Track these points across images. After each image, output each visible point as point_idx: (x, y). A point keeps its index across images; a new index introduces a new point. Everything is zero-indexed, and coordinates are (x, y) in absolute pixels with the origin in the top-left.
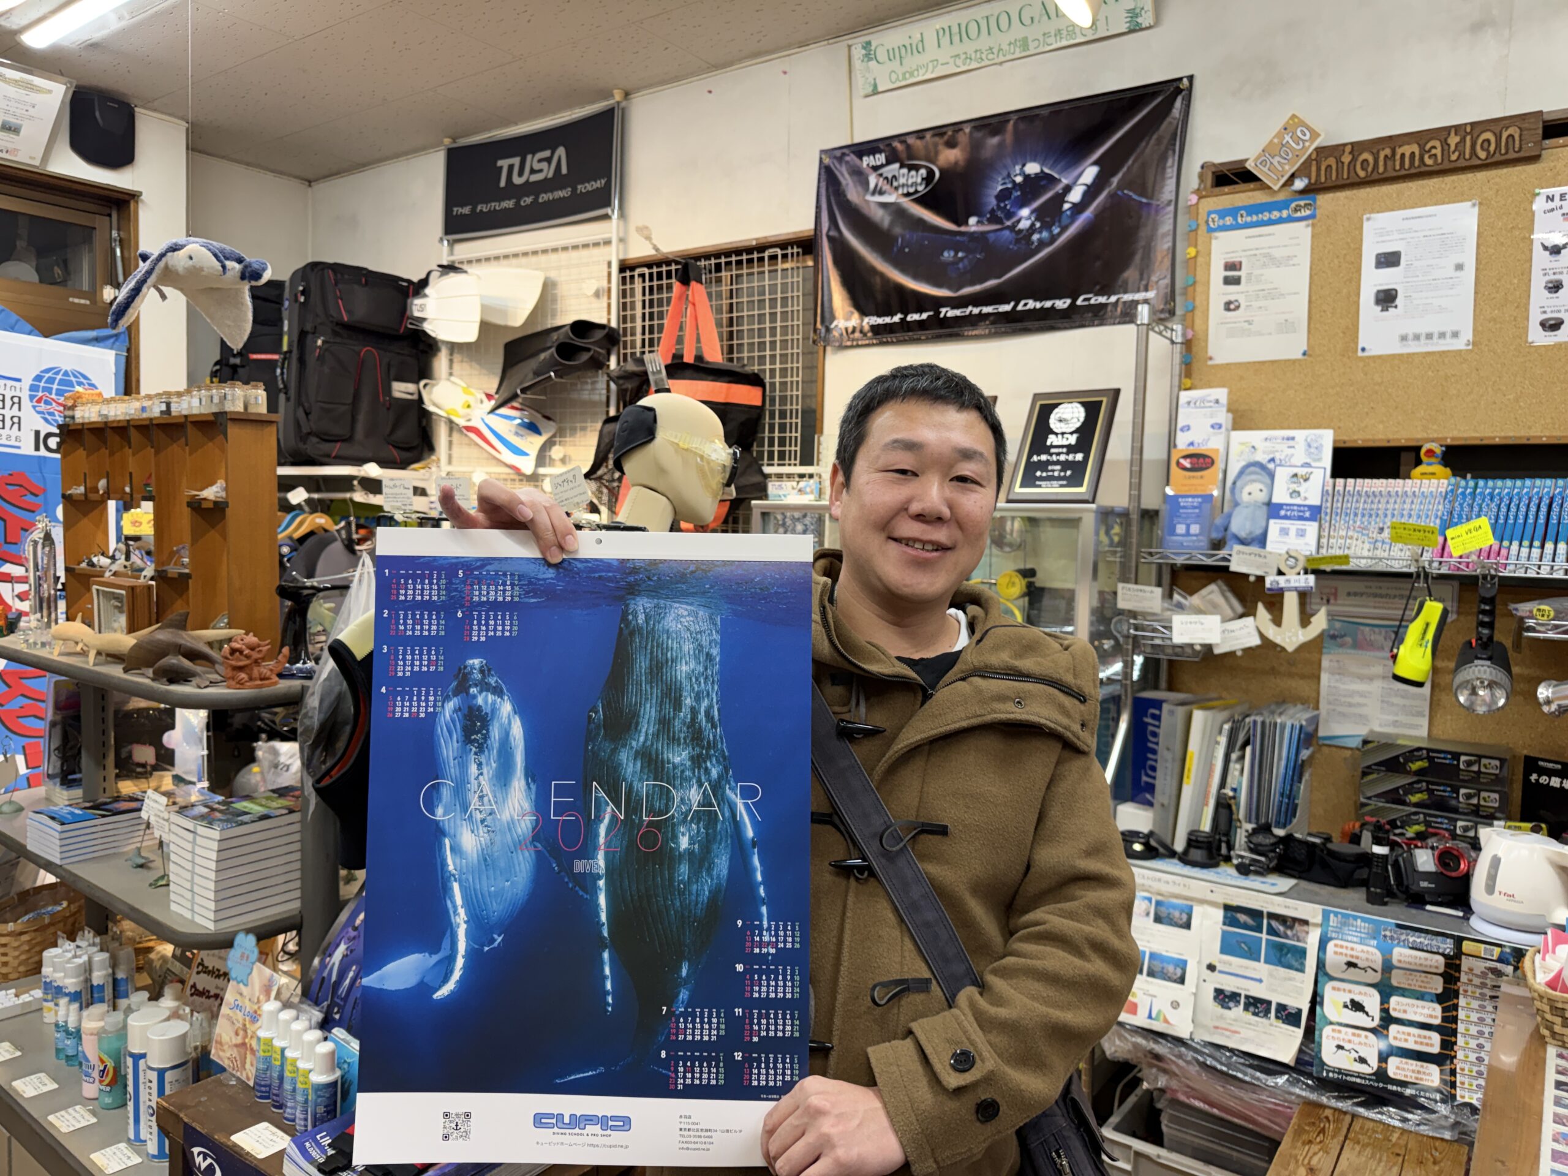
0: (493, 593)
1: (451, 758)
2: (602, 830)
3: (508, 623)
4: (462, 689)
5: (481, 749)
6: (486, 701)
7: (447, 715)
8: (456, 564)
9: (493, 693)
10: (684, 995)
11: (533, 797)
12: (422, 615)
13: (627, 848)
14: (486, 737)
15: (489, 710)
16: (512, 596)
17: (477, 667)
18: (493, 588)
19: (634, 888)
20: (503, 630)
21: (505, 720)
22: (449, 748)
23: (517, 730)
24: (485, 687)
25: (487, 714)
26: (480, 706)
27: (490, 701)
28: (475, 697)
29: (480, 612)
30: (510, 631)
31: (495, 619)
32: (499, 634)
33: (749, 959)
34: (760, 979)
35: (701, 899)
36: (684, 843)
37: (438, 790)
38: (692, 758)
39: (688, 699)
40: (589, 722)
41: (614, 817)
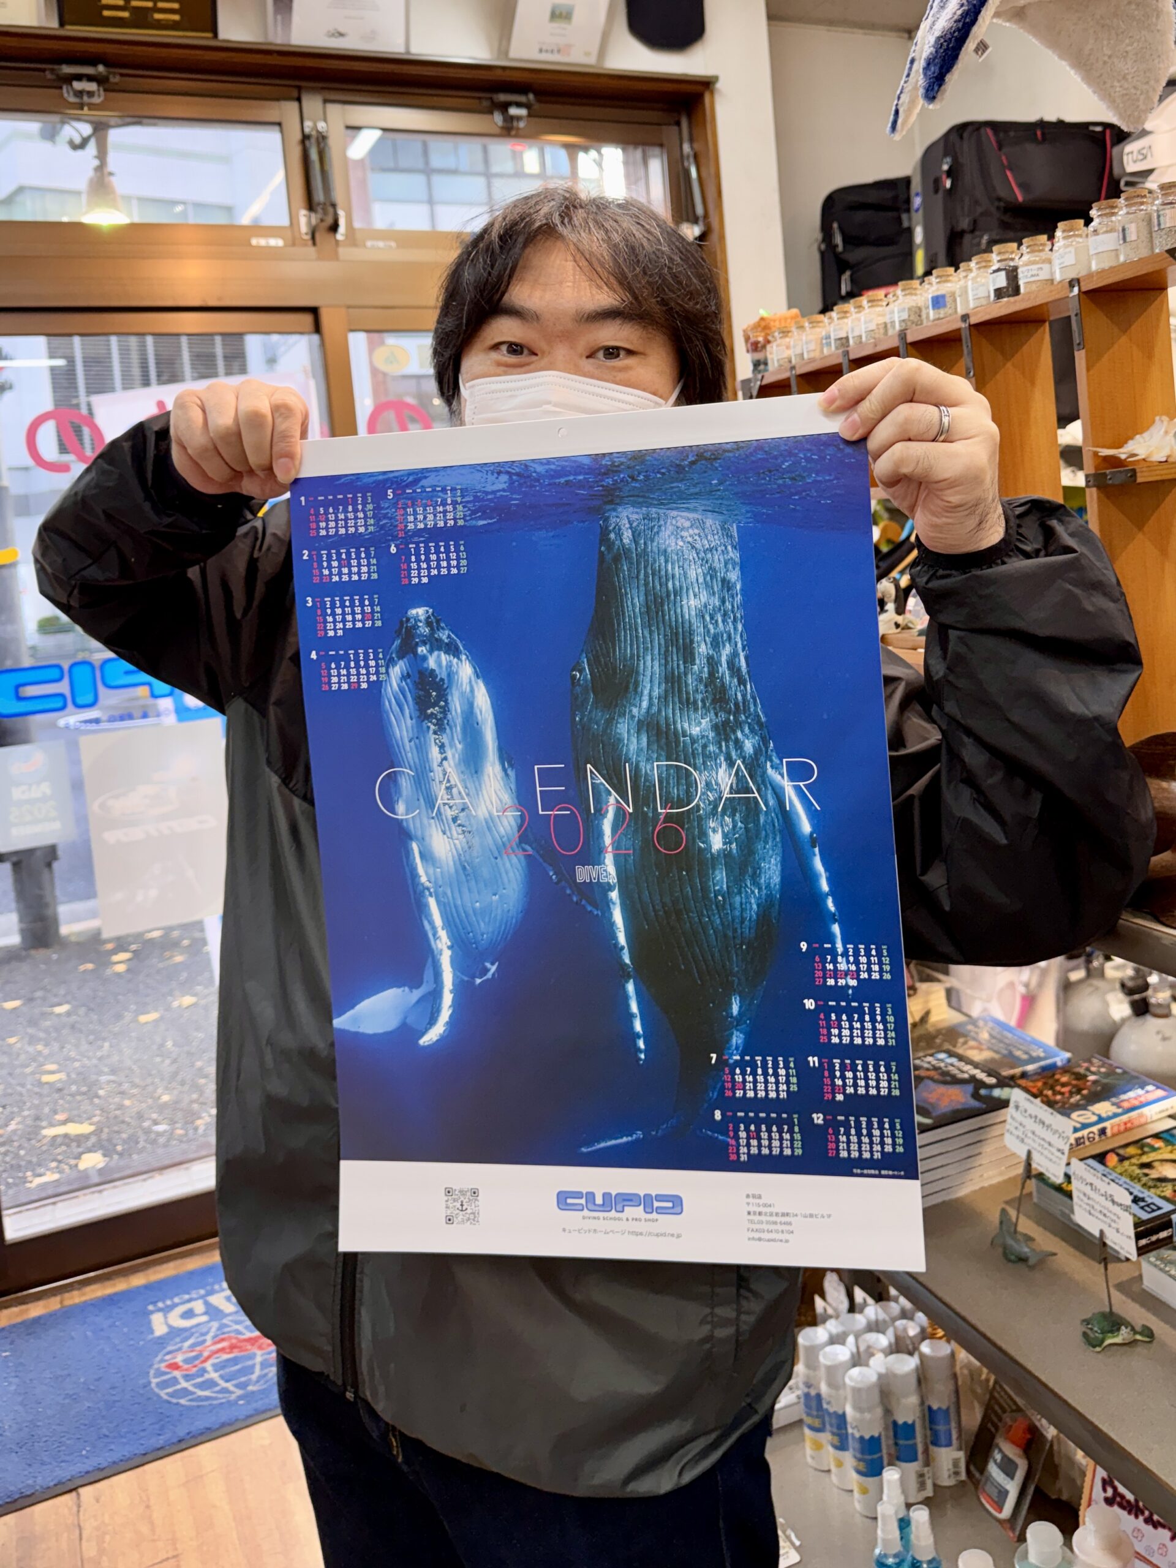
0: (430, 517)
2: (607, 826)
3: (453, 556)
4: (408, 649)
5: (441, 728)
6: (439, 663)
8: (385, 481)
9: (447, 652)
10: (737, 1039)
11: (513, 786)
12: (348, 554)
13: (642, 849)
14: (445, 710)
15: (444, 675)
16: (455, 519)
17: (422, 618)
18: (430, 509)
19: (657, 898)
20: (449, 567)
21: (466, 687)
24: (436, 645)
25: (442, 680)
26: (433, 671)
27: (444, 663)
28: (424, 658)
29: (417, 544)
30: (458, 567)
31: (437, 552)
32: (444, 571)
33: (823, 994)
34: (839, 1019)
35: (747, 915)
36: (717, 842)
37: (395, 781)
38: (715, 727)
39: (703, 646)
40: (573, 683)
41: (620, 811)
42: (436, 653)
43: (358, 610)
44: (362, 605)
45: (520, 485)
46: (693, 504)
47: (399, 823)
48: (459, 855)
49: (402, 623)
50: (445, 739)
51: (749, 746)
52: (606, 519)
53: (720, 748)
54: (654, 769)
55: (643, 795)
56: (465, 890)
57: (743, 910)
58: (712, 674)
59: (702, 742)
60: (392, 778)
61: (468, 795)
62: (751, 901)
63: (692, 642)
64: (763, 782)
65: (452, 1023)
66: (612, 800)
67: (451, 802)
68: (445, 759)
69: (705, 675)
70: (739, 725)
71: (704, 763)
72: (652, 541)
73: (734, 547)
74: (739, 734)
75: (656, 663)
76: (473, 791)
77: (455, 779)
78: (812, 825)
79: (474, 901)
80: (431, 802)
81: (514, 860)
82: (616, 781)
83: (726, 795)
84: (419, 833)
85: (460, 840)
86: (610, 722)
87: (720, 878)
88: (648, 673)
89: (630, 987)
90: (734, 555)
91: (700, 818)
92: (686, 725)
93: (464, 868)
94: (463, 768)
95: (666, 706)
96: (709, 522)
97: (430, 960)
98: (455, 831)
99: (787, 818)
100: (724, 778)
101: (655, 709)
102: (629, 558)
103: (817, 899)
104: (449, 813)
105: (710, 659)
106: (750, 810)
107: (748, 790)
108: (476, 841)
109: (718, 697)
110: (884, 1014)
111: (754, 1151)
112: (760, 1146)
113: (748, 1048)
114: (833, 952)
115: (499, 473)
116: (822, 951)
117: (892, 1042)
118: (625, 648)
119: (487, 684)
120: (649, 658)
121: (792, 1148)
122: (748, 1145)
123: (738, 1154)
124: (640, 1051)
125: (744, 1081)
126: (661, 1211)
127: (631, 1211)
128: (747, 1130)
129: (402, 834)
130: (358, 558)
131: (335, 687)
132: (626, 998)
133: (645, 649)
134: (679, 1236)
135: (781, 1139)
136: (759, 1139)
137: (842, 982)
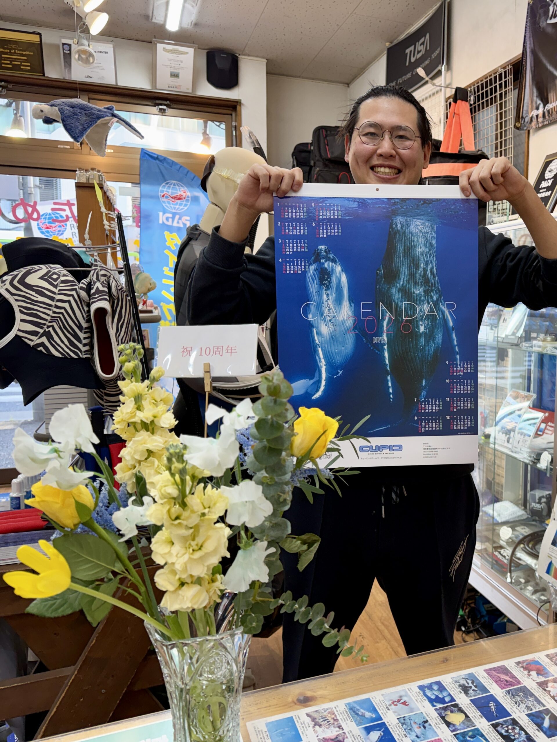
0: (328, 214)
1: (314, 292)
2: (385, 324)
3: (336, 228)
4: (317, 260)
5: (328, 288)
7: (311, 272)
9: (332, 262)
10: (424, 393)
11: (353, 310)
12: (296, 225)
13: (396, 331)
14: (330, 282)
15: (330, 270)
16: (338, 216)
17: (323, 249)
18: (328, 212)
20: (334, 232)
21: (338, 274)
22: (313, 287)
23: (344, 279)
24: (328, 259)
25: (329, 271)
26: (326, 268)
27: (331, 266)
28: (323, 264)
29: (323, 223)
30: (338, 232)
31: (330, 227)
32: (333, 234)
33: (452, 377)
34: (457, 385)
35: (430, 353)
36: (422, 329)
37: (309, 307)
38: (424, 291)
39: (422, 264)
40: (377, 275)
41: (390, 318)
42: (328, 262)
43: (299, 245)
44: (301, 243)
45: (362, 206)
46: (422, 217)
47: (309, 321)
48: (331, 333)
49: (315, 250)
50: (329, 292)
51: (435, 298)
52: (392, 220)
53: (425, 298)
54: (403, 305)
55: (398, 313)
56: (332, 345)
57: (429, 351)
58: (425, 273)
59: (419, 296)
60: (308, 306)
61: (336, 312)
62: (432, 348)
63: (419, 263)
64: (439, 310)
65: (324, 391)
66: (388, 315)
67: (330, 315)
68: (329, 299)
69: (422, 274)
70: (432, 291)
71: (420, 303)
72: (408, 228)
73: (435, 233)
74: (432, 294)
75: (406, 269)
76: (338, 311)
77: (332, 306)
78: (453, 324)
79: (335, 349)
80: (322, 314)
81: (351, 335)
82: (390, 308)
83: (426, 313)
84: (317, 325)
85: (332, 328)
86: (389, 289)
87: (422, 340)
88: (403, 272)
89: (389, 378)
90: (434, 235)
91: (417, 321)
92: (415, 290)
93: (332, 338)
94: (335, 302)
95: (409, 284)
96: (427, 224)
97: (317, 370)
98: (330, 325)
99: (445, 321)
100: (426, 308)
101: (405, 285)
102: (399, 234)
103: (453, 347)
104: (328, 318)
105: (424, 269)
106: (434, 318)
107: (434, 312)
108: (338, 329)
109: (426, 281)
110: (471, 383)
111: (427, 429)
112: (429, 427)
113: (426, 397)
114: (456, 364)
115: (354, 201)
116: (453, 364)
117: (473, 392)
118: (396, 264)
119: (346, 274)
120: (404, 268)
121: (439, 427)
122: (425, 427)
123: (422, 430)
124: (391, 398)
125: (425, 407)
126: (395, 450)
127: (385, 451)
128: (425, 422)
129: (310, 326)
130: (300, 226)
131: (288, 272)
132: (387, 381)
133: (403, 264)
134: (401, 458)
135: (436, 425)
136: (429, 425)
137: (458, 374)
